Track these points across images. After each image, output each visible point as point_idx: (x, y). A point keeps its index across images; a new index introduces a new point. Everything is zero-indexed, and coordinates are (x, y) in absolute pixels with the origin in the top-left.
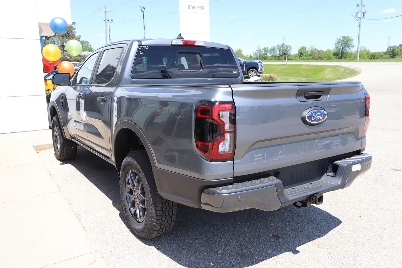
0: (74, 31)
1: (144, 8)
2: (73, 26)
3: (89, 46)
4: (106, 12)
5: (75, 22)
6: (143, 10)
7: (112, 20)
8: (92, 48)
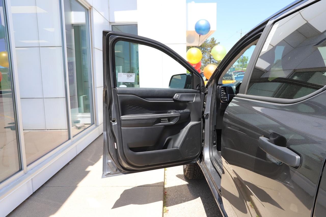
4: (241, 33)
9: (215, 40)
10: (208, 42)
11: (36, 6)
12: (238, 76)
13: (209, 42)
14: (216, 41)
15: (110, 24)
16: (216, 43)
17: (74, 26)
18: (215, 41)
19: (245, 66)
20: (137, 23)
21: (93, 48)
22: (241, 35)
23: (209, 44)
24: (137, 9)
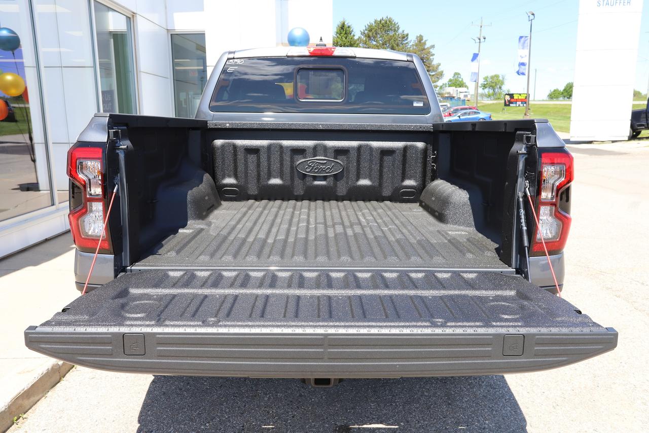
0: (431, 57)
1: (533, 14)
2: (431, 50)
3: (460, 80)
4: (481, 26)
5: (434, 45)
6: (532, 17)
7: (485, 38)
8: (464, 82)
9: (423, 41)
10: (411, 44)
11: (55, 4)
12: (461, 117)
13: (413, 45)
14: (427, 42)
15: (168, 32)
16: (426, 47)
17: (113, 34)
18: (425, 44)
19: (498, 95)
20: (204, 31)
21: (138, 72)
22: (481, 30)
23: (411, 49)
24: (203, 10)
